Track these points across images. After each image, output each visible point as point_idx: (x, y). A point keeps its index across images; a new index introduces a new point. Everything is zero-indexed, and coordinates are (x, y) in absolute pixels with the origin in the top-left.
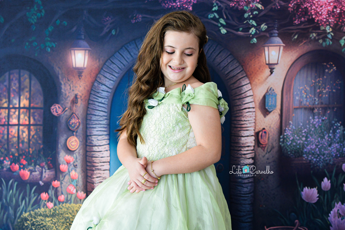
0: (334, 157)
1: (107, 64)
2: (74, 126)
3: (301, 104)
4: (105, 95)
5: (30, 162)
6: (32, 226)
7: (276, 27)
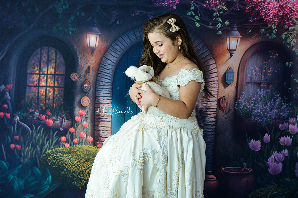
0: (273, 119)
1: (112, 45)
2: (87, 89)
3: (252, 80)
4: (110, 68)
5: (54, 114)
6: (53, 160)
7: (236, 24)
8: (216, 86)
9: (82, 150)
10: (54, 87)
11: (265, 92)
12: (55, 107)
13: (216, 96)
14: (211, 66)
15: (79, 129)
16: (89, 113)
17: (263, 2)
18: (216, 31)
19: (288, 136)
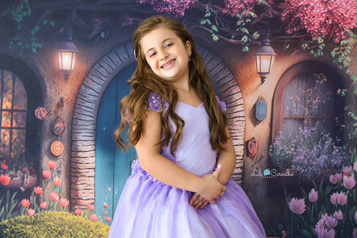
0: (322, 168)
1: (95, 67)
2: (59, 131)
3: (291, 114)
4: (92, 99)
5: (11, 167)
6: (11, 234)
7: (268, 36)
8: (242, 123)
9: (53, 219)
10: (11, 129)
11: (310, 131)
12: (12, 157)
13: (242, 138)
14: (235, 95)
15: (48, 188)
16: (63, 165)
17: (305, 5)
18: (241, 46)
19: (342, 191)
